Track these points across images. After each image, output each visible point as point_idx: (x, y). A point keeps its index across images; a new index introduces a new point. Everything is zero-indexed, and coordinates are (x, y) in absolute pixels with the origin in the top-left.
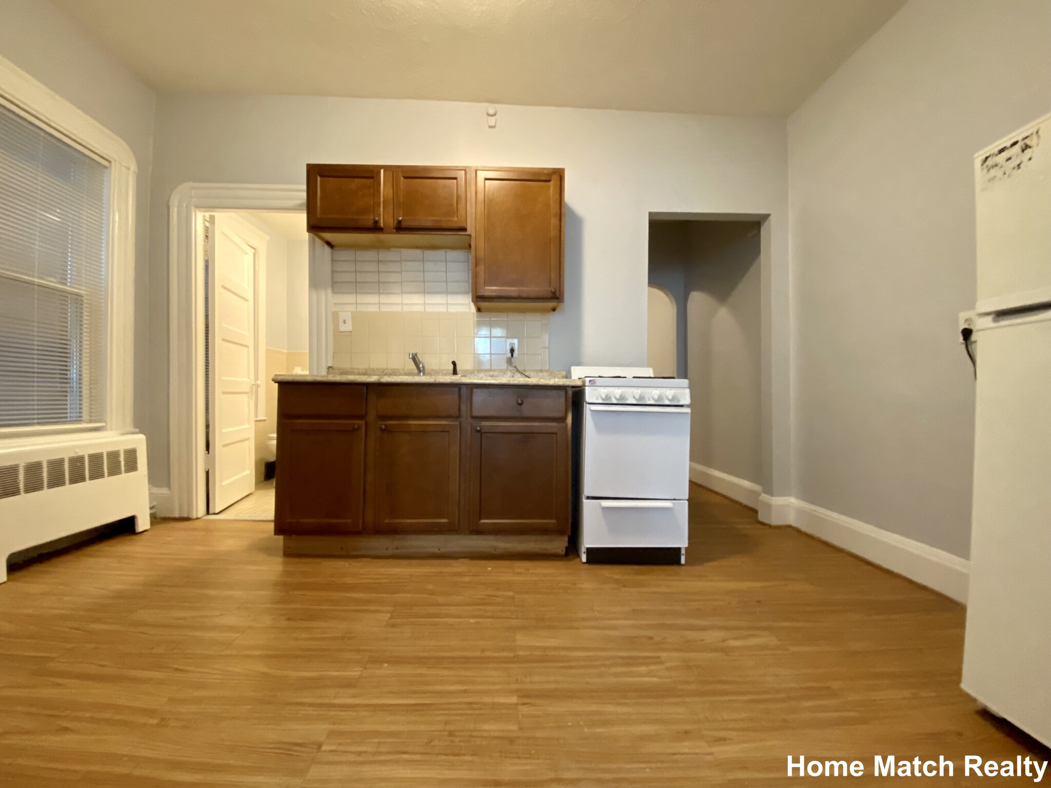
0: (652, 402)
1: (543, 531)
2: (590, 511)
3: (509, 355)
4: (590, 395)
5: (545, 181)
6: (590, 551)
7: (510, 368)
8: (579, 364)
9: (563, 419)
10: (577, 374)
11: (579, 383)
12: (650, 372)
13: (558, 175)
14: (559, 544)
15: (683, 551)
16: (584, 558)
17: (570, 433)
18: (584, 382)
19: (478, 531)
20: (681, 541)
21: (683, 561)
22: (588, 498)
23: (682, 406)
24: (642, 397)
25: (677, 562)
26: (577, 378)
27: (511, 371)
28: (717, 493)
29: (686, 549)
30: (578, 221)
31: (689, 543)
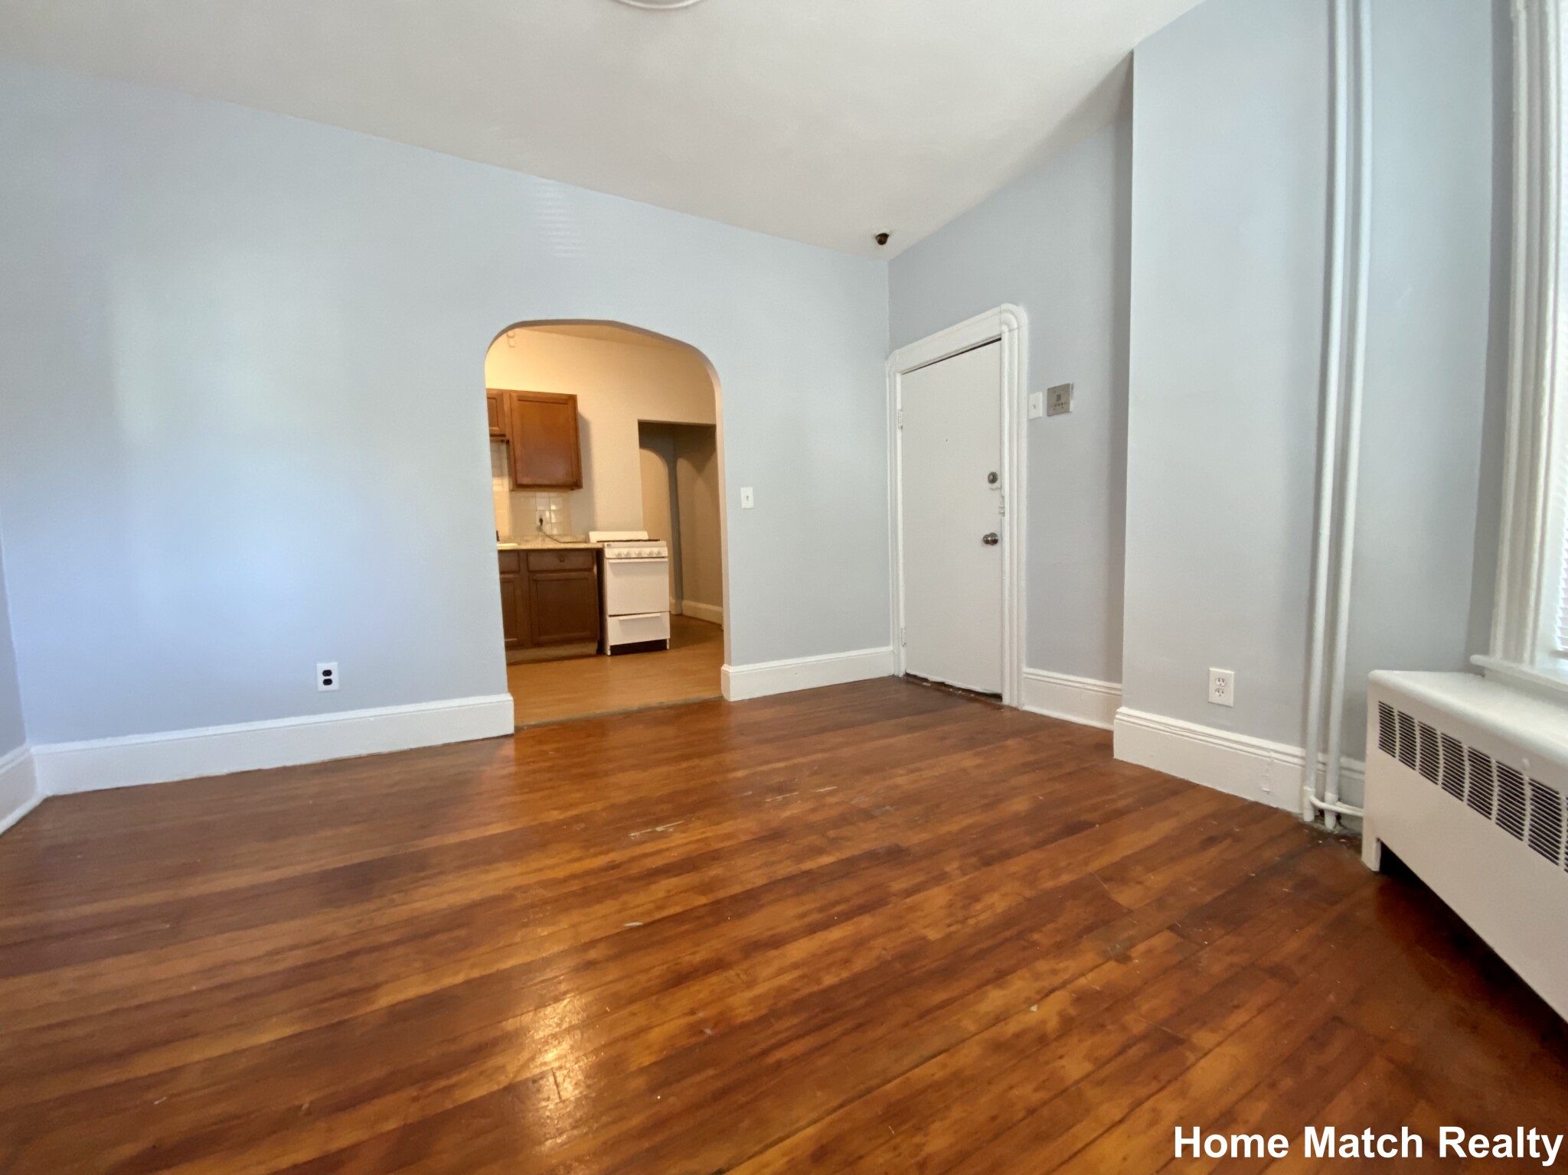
0: (646, 556)
1: (582, 640)
2: (612, 624)
3: (539, 524)
4: (609, 553)
5: (564, 404)
6: (613, 648)
7: (540, 534)
8: (594, 529)
9: (591, 570)
10: (595, 538)
11: (600, 546)
12: (644, 535)
13: (571, 400)
14: (592, 648)
15: (668, 641)
16: (609, 653)
17: (596, 577)
18: (604, 546)
19: (539, 645)
20: (666, 635)
21: (668, 647)
22: (610, 616)
23: (663, 557)
24: (640, 553)
25: (665, 648)
26: (595, 542)
27: (541, 536)
28: (703, 621)
29: (670, 640)
30: (586, 423)
31: (671, 636)
